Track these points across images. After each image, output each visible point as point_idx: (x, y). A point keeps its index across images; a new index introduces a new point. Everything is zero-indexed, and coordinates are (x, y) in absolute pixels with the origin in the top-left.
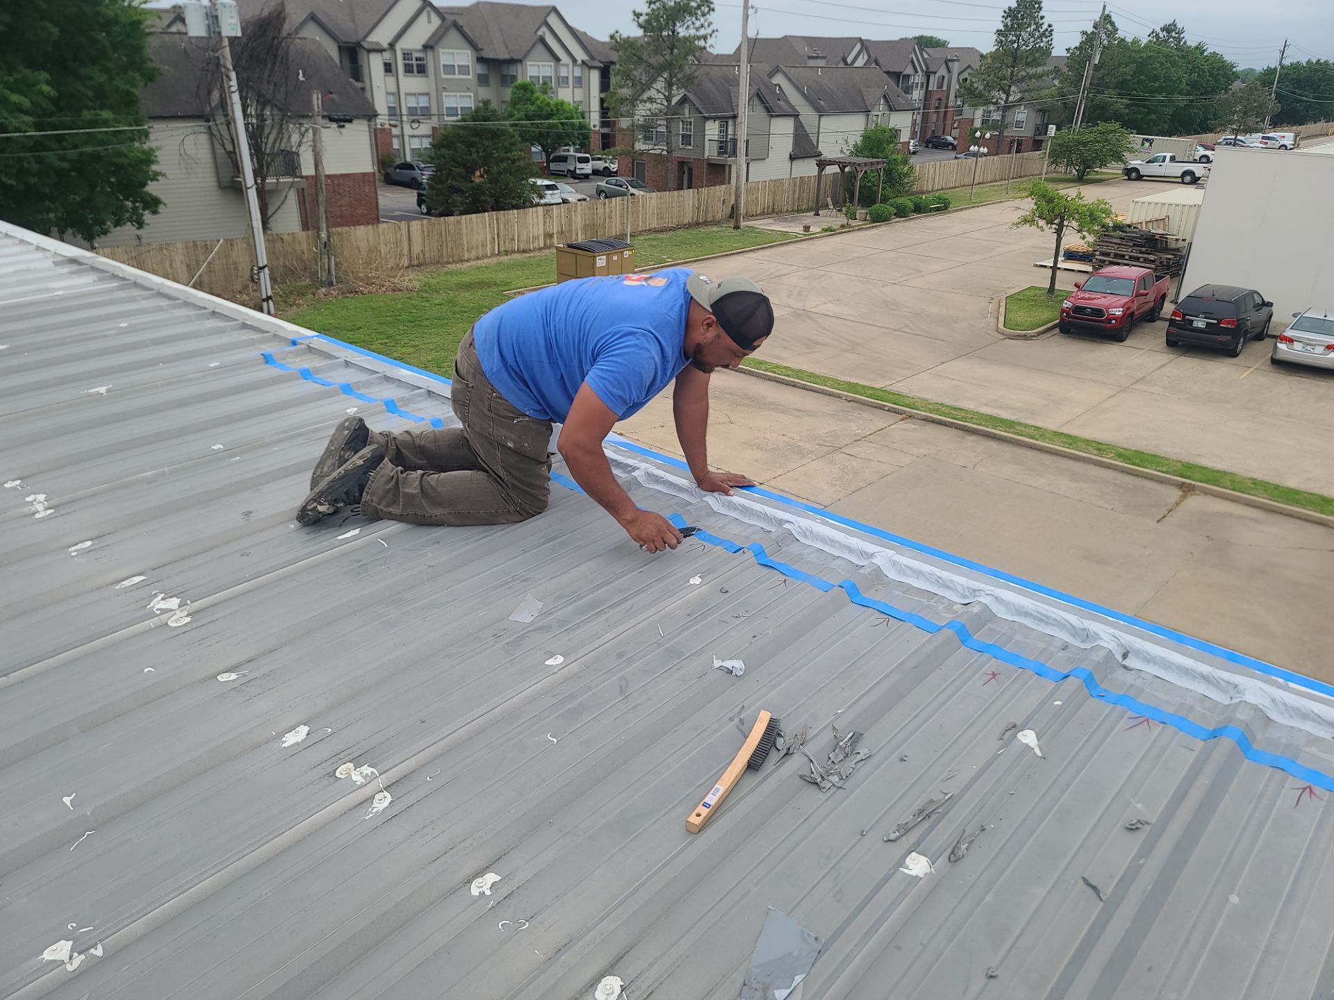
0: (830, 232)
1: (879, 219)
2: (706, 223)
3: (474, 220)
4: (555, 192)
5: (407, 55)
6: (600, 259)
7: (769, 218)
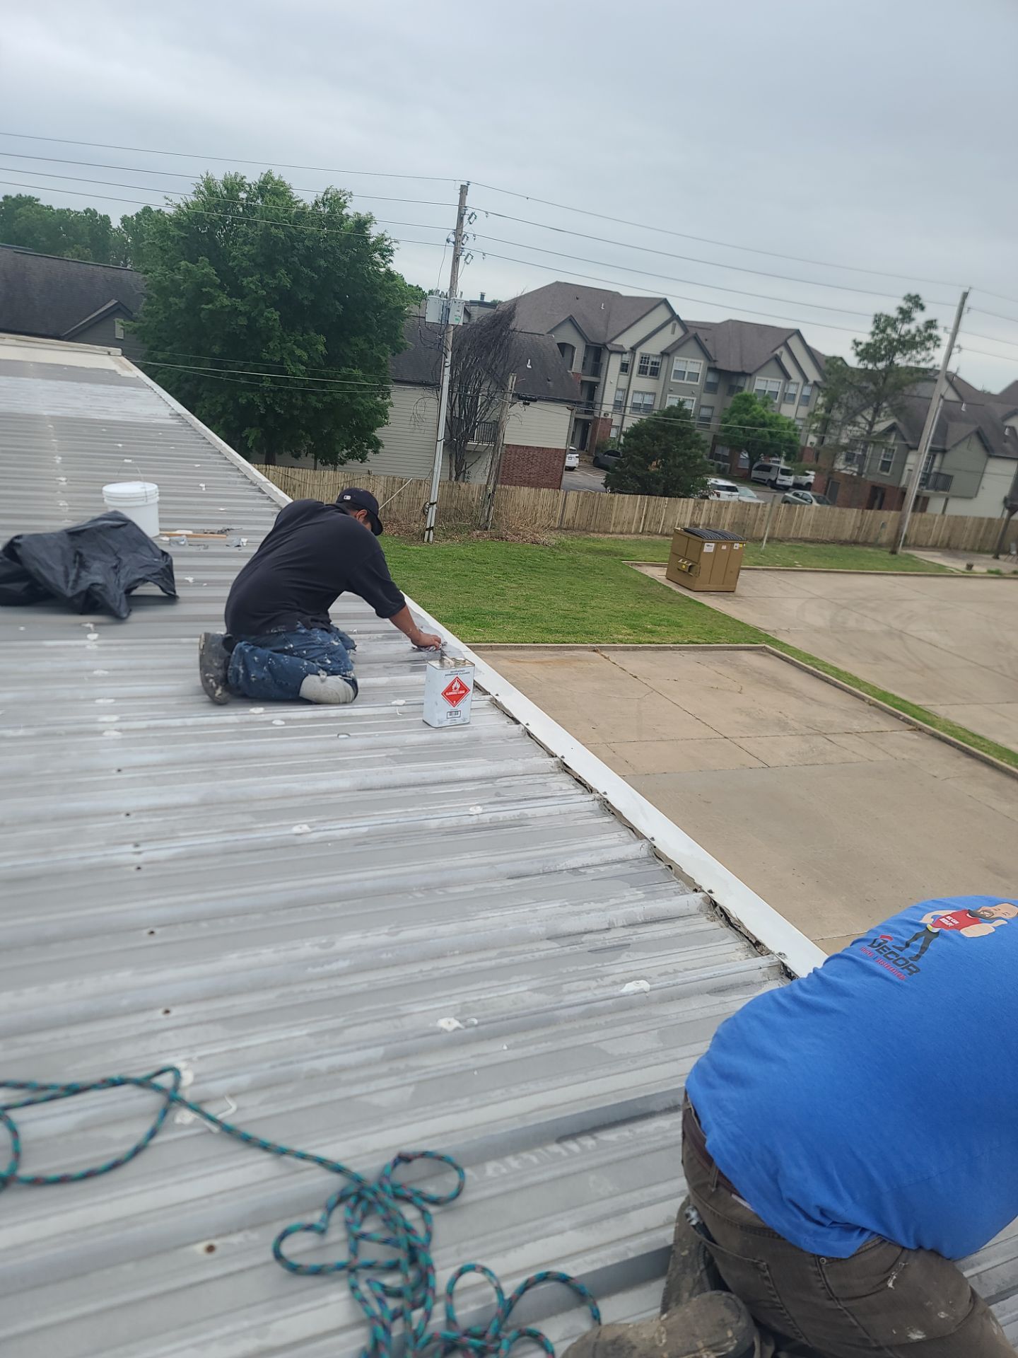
0: (998, 575)
2: (865, 544)
3: (627, 500)
4: (734, 493)
5: (644, 359)
6: (708, 546)
7: (938, 551)
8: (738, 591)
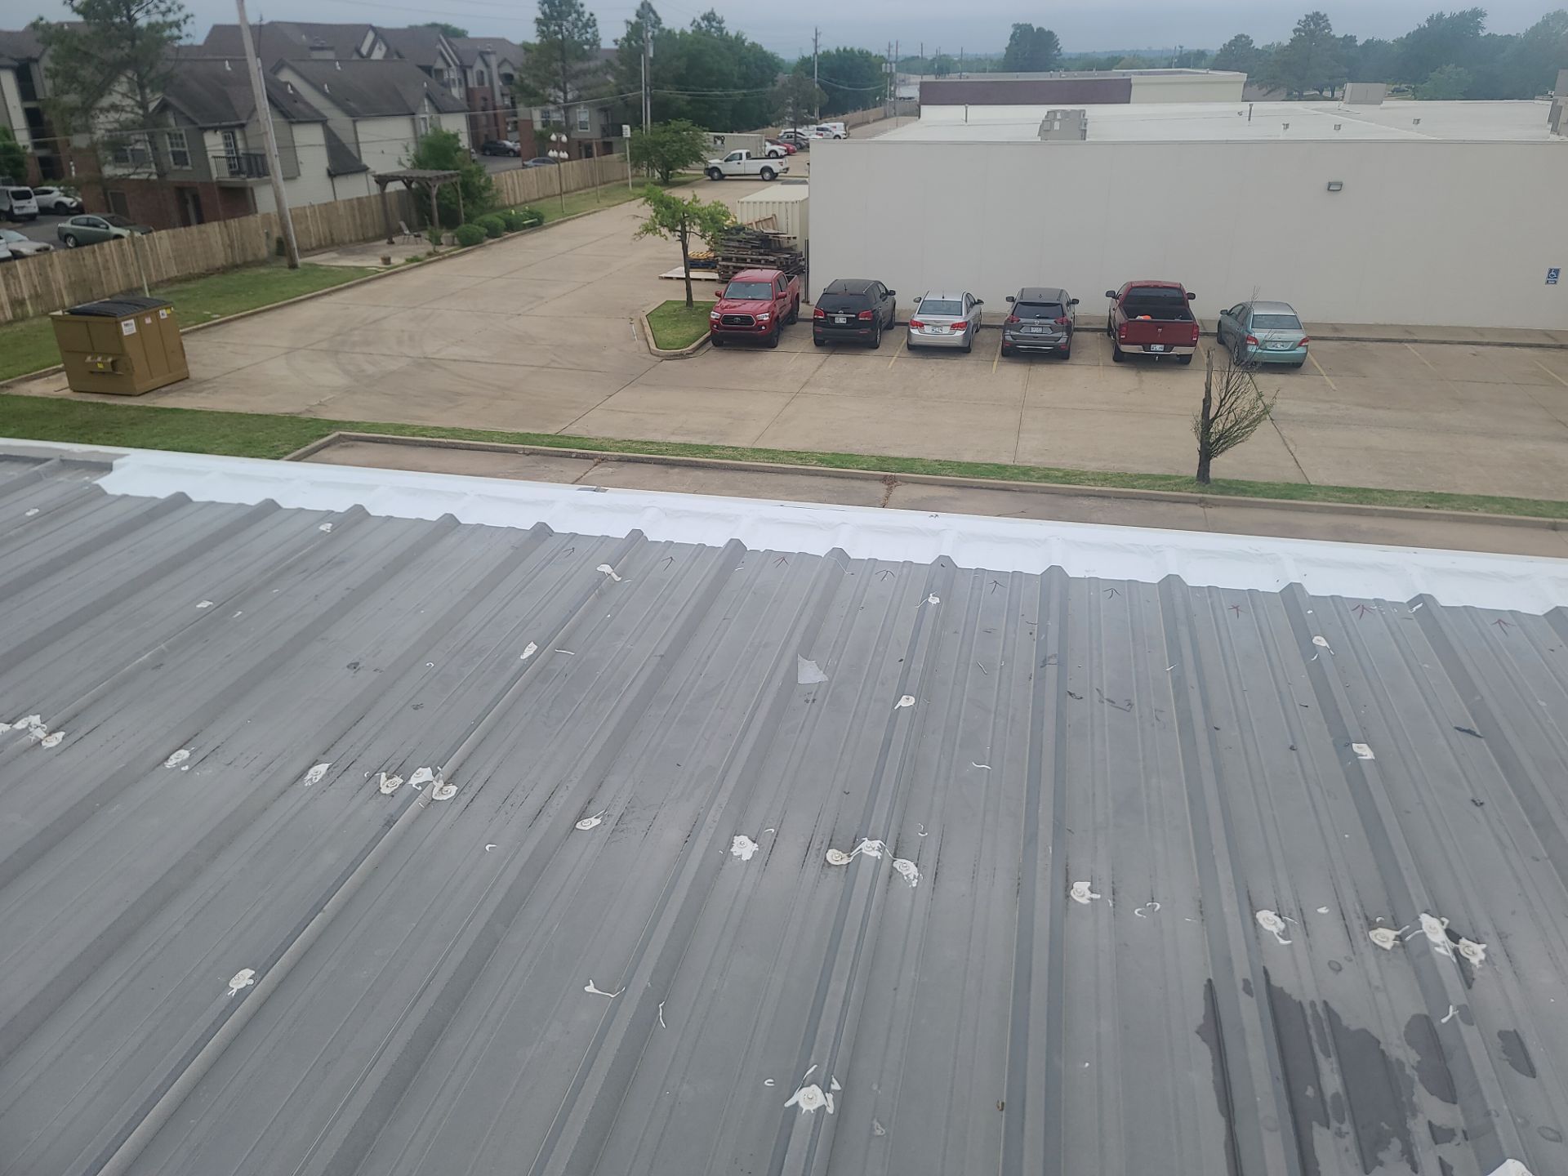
0: (416, 262)
1: (469, 242)
2: (246, 265)
6: (126, 325)
7: (331, 251)
8: (193, 375)
